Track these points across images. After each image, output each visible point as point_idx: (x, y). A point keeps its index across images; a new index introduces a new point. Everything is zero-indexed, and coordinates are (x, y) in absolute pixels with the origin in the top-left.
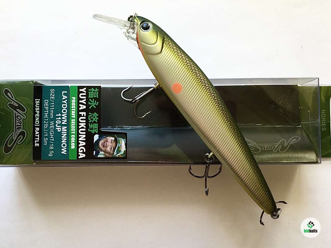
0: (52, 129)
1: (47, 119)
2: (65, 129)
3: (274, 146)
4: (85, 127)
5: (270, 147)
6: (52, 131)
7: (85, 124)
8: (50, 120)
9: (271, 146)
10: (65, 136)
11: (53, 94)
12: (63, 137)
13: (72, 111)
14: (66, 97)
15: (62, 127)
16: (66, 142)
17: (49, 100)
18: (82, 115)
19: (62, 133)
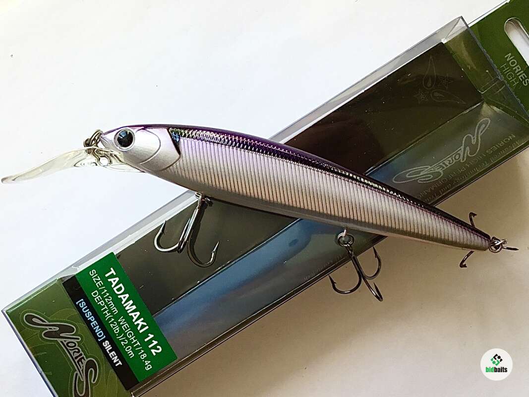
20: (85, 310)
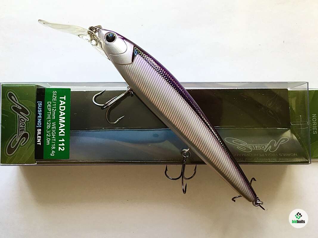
20: (39, 108)
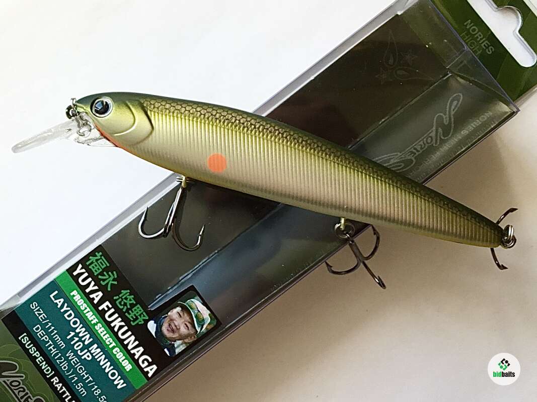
0: (77, 364)
1: (57, 354)
2: (96, 349)
3: (431, 137)
4: (123, 324)
5: (425, 142)
6: (78, 366)
7: (120, 319)
8: (64, 352)
9: (425, 139)
10: (105, 359)
11: (38, 310)
12: (102, 363)
13: (87, 315)
14: (62, 300)
15: (90, 349)
16: (112, 367)
17: (40, 323)
18: (106, 309)
19: (96, 357)
